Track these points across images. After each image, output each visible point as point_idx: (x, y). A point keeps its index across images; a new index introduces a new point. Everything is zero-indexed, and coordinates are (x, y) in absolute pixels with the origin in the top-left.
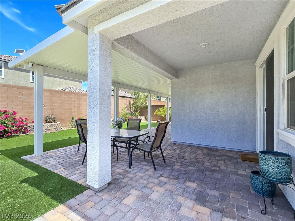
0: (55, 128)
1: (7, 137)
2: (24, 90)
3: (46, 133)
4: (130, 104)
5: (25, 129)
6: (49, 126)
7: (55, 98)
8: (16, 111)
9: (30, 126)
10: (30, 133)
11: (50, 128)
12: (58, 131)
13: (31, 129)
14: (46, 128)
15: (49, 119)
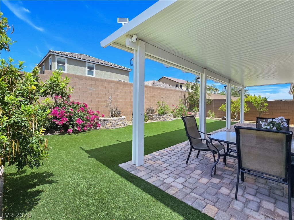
0: (123, 123)
1: (83, 131)
2: (93, 81)
3: (115, 129)
4: (185, 97)
5: (97, 123)
6: (118, 121)
7: (119, 90)
8: (86, 103)
9: (100, 120)
10: (101, 128)
11: (119, 123)
12: (125, 126)
13: (102, 123)
14: (115, 122)
15: (115, 112)
